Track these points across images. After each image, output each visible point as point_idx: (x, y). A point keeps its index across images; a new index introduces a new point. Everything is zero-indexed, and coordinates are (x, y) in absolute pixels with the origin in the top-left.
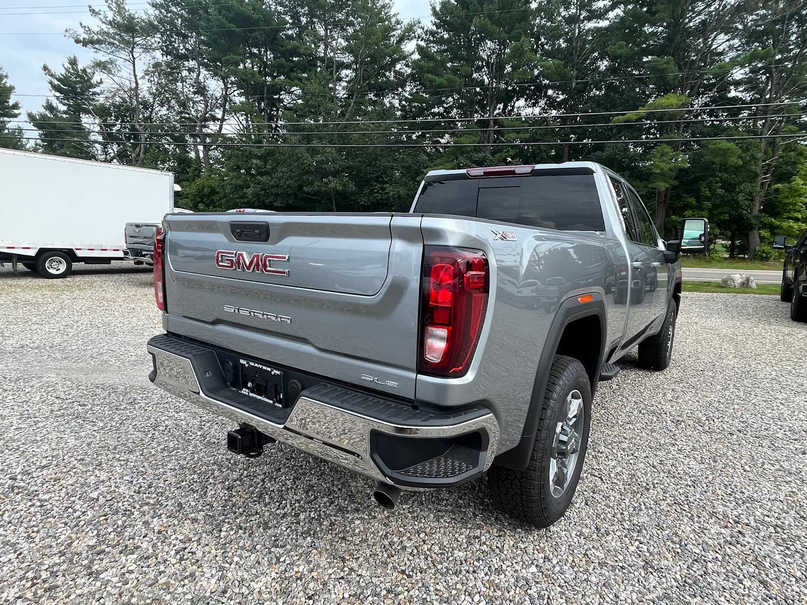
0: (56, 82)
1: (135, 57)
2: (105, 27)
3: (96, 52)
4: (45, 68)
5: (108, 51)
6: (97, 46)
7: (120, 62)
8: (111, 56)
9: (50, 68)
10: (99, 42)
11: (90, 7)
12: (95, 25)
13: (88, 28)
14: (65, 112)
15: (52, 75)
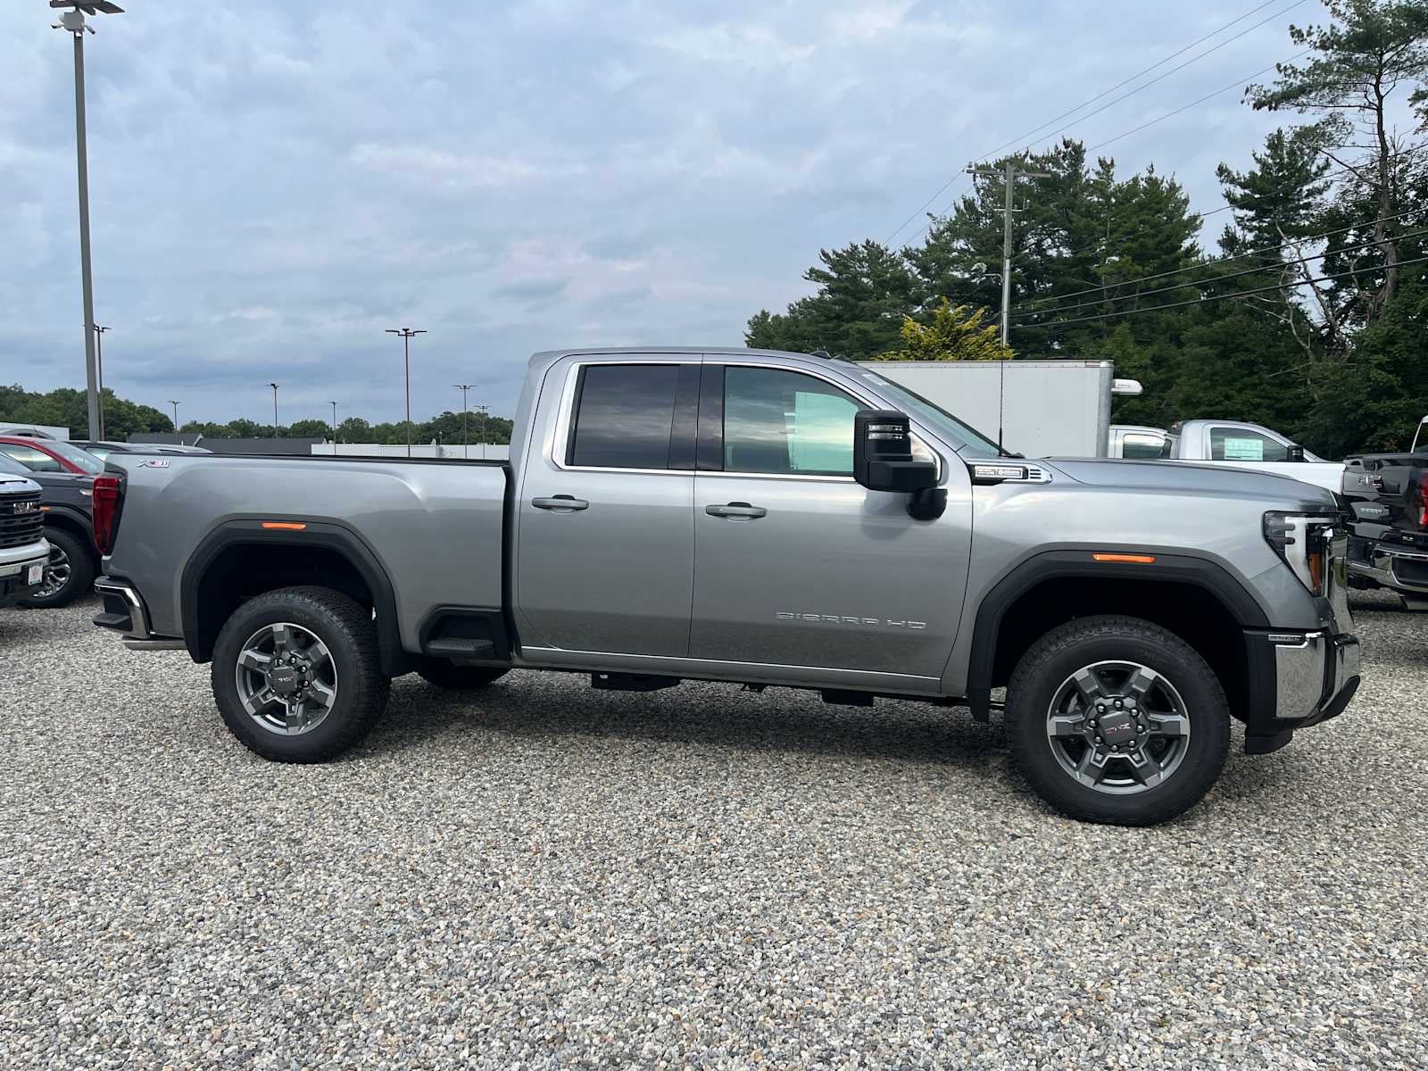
0: (1238, 192)
1: (1382, 94)
2: (1321, 56)
3: (1301, 112)
4: (1222, 171)
5: (1324, 102)
6: (1303, 99)
7: (1350, 115)
8: (1329, 110)
9: (1230, 168)
10: (1303, 90)
11: (1292, 27)
12: (1304, 57)
13: (1292, 68)
14: (1252, 245)
15: (1232, 181)
